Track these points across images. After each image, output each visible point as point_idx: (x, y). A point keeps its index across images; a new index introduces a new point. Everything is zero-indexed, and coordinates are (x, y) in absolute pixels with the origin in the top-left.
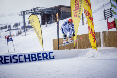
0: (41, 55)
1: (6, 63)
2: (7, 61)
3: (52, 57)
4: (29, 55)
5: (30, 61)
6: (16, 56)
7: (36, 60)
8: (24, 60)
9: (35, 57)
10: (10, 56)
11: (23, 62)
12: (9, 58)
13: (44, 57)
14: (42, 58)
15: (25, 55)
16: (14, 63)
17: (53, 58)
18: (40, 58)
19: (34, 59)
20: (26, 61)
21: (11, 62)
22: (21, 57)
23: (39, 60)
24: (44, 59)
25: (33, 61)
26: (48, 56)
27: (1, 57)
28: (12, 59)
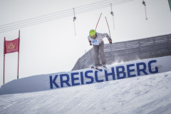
0: (135, 67)
1: (74, 84)
2: (76, 82)
3: (154, 70)
4: (113, 69)
5: (114, 79)
7: (124, 77)
8: (104, 78)
9: (123, 72)
11: (102, 81)
12: (79, 76)
13: (139, 71)
14: (136, 73)
16: (88, 83)
17: (157, 71)
18: (132, 73)
19: (121, 75)
20: (107, 80)
21: (83, 83)
23: (130, 76)
24: (139, 74)
25: (119, 78)
26: (147, 68)
27: (67, 75)
28: (84, 78)
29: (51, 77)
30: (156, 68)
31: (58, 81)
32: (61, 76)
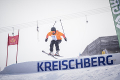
0: (97, 60)
1: (54, 69)
3: (110, 62)
4: (81, 60)
5: (82, 67)
6: (67, 61)
7: (89, 66)
8: (75, 67)
9: (88, 62)
10: (60, 62)
11: (73, 68)
12: (58, 64)
13: (100, 62)
14: (97, 63)
15: (76, 60)
16: (63, 69)
17: (112, 63)
19: (87, 65)
20: (77, 67)
21: (60, 69)
22: (72, 63)
23: (93, 66)
24: (99, 65)
25: (85, 67)
26: (106, 61)
27: (50, 63)
28: (61, 65)
29: (38, 63)
30: (112, 61)
31: (43, 66)
32: (46, 63)
